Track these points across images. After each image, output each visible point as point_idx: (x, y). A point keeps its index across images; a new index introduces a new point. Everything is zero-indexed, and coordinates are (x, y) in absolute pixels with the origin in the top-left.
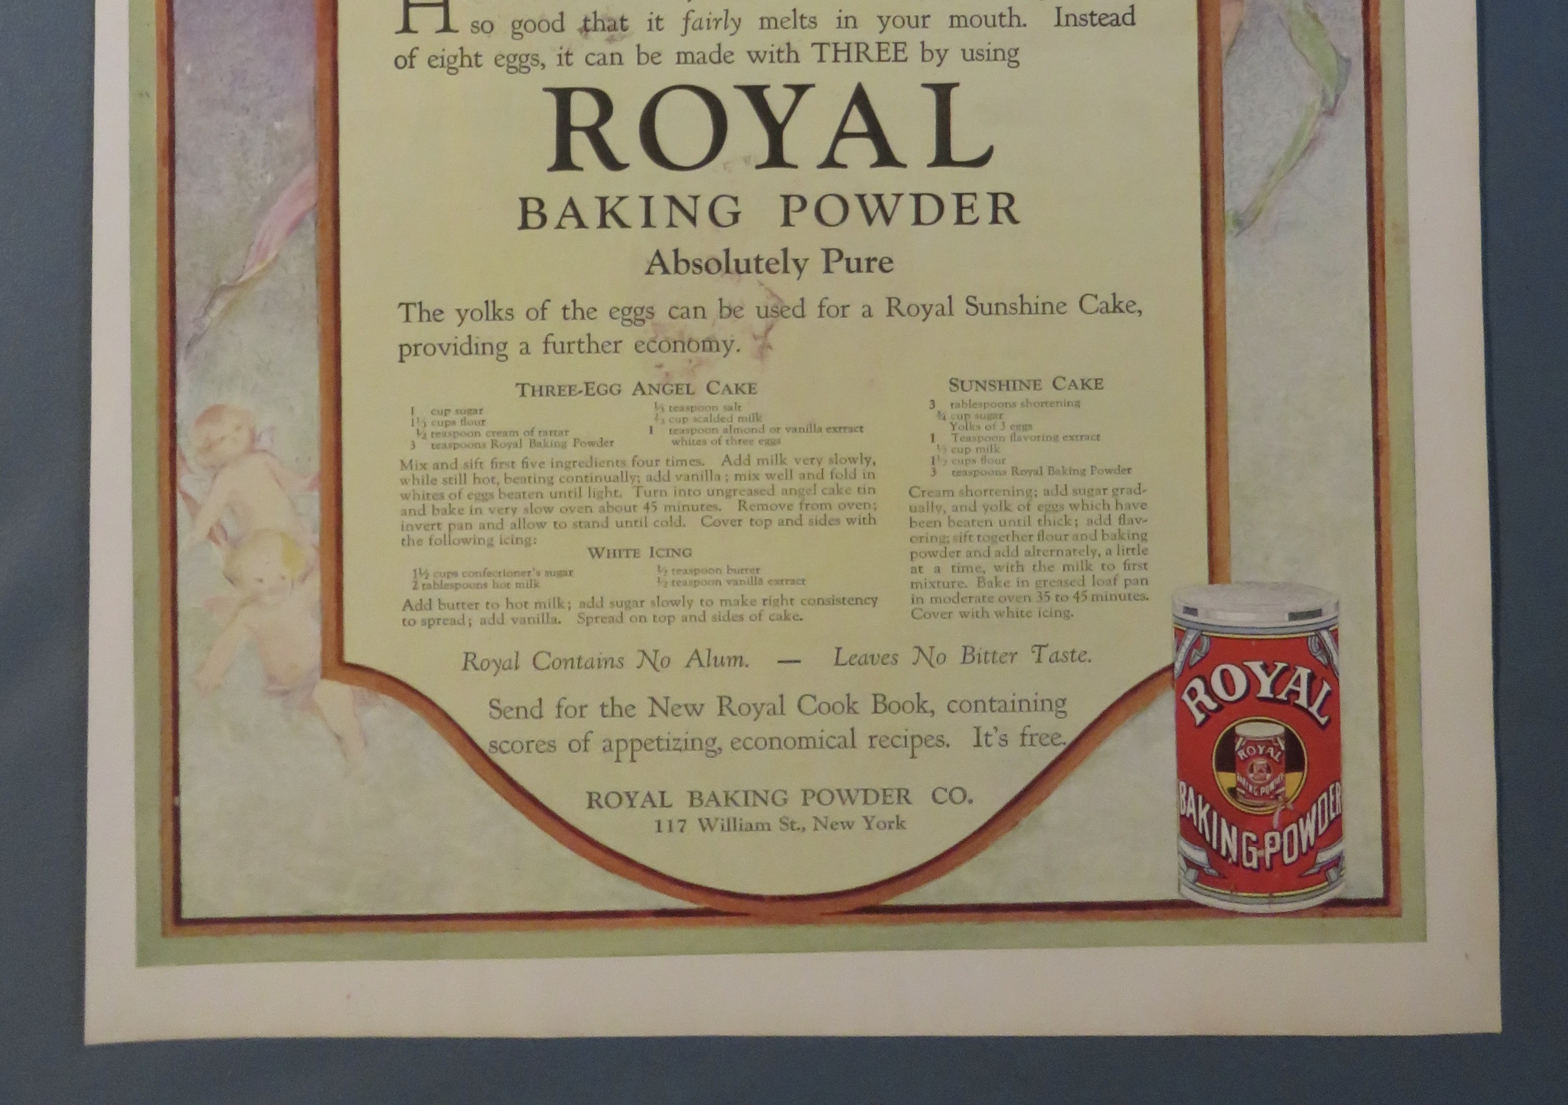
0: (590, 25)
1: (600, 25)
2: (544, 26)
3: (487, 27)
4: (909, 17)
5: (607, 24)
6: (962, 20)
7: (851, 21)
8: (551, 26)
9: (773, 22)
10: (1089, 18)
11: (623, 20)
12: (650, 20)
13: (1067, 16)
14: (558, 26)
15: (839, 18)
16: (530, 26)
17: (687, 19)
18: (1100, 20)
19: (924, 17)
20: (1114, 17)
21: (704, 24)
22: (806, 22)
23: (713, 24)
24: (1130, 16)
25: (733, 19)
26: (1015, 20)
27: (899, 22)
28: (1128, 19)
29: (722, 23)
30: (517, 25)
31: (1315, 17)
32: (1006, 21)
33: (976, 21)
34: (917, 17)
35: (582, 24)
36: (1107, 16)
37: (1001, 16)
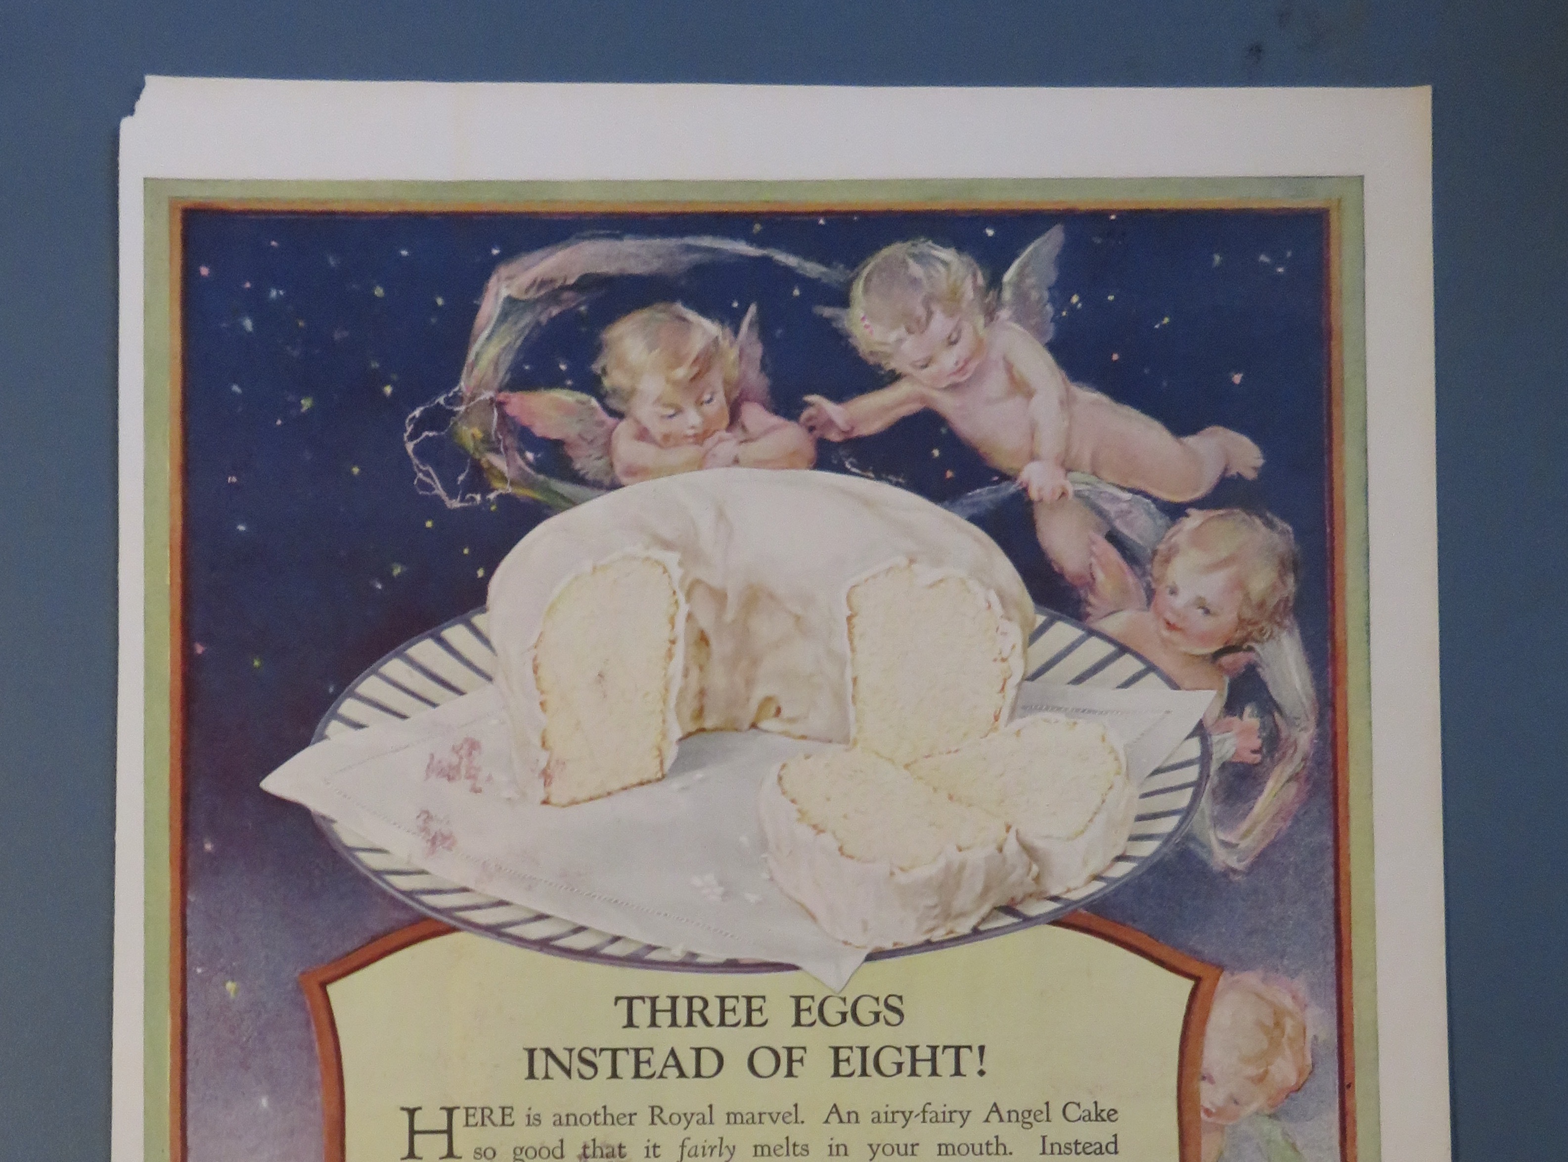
0: (589, 1152)
1: (598, 1152)
2: (545, 1153)
3: (490, 1153)
4: (898, 1145)
5: (605, 1151)
6: (950, 1148)
7: (842, 1149)
8: (551, 1153)
9: (766, 1150)
10: (1073, 1147)
11: (620, 1147)
12: (647, 1148)
13: (1052, 1145)
14: (558, 1153)
15: (831, 1146)
16: (531, 1153)
17: (683, 1146)
18: (1084, 1148)
19: (913, 1146)
20: (1098, 1146)
21: (700, 1151)
22: (798, 1150)
23: (708, 1151)
24: (1113, 1145)
25: (727, 1147)
26: (1001, 1149)
27: (888, 1150)
28: (1111, 1148)
29: (716, 1152)
30: (518, 1151)
31: (1294, 1147)
32: (993, 1149)
33: (964, 1149)
34: (906, 1145)
35: (582, 1151)
36: (1091, 1145)
37: (988, 1144)
